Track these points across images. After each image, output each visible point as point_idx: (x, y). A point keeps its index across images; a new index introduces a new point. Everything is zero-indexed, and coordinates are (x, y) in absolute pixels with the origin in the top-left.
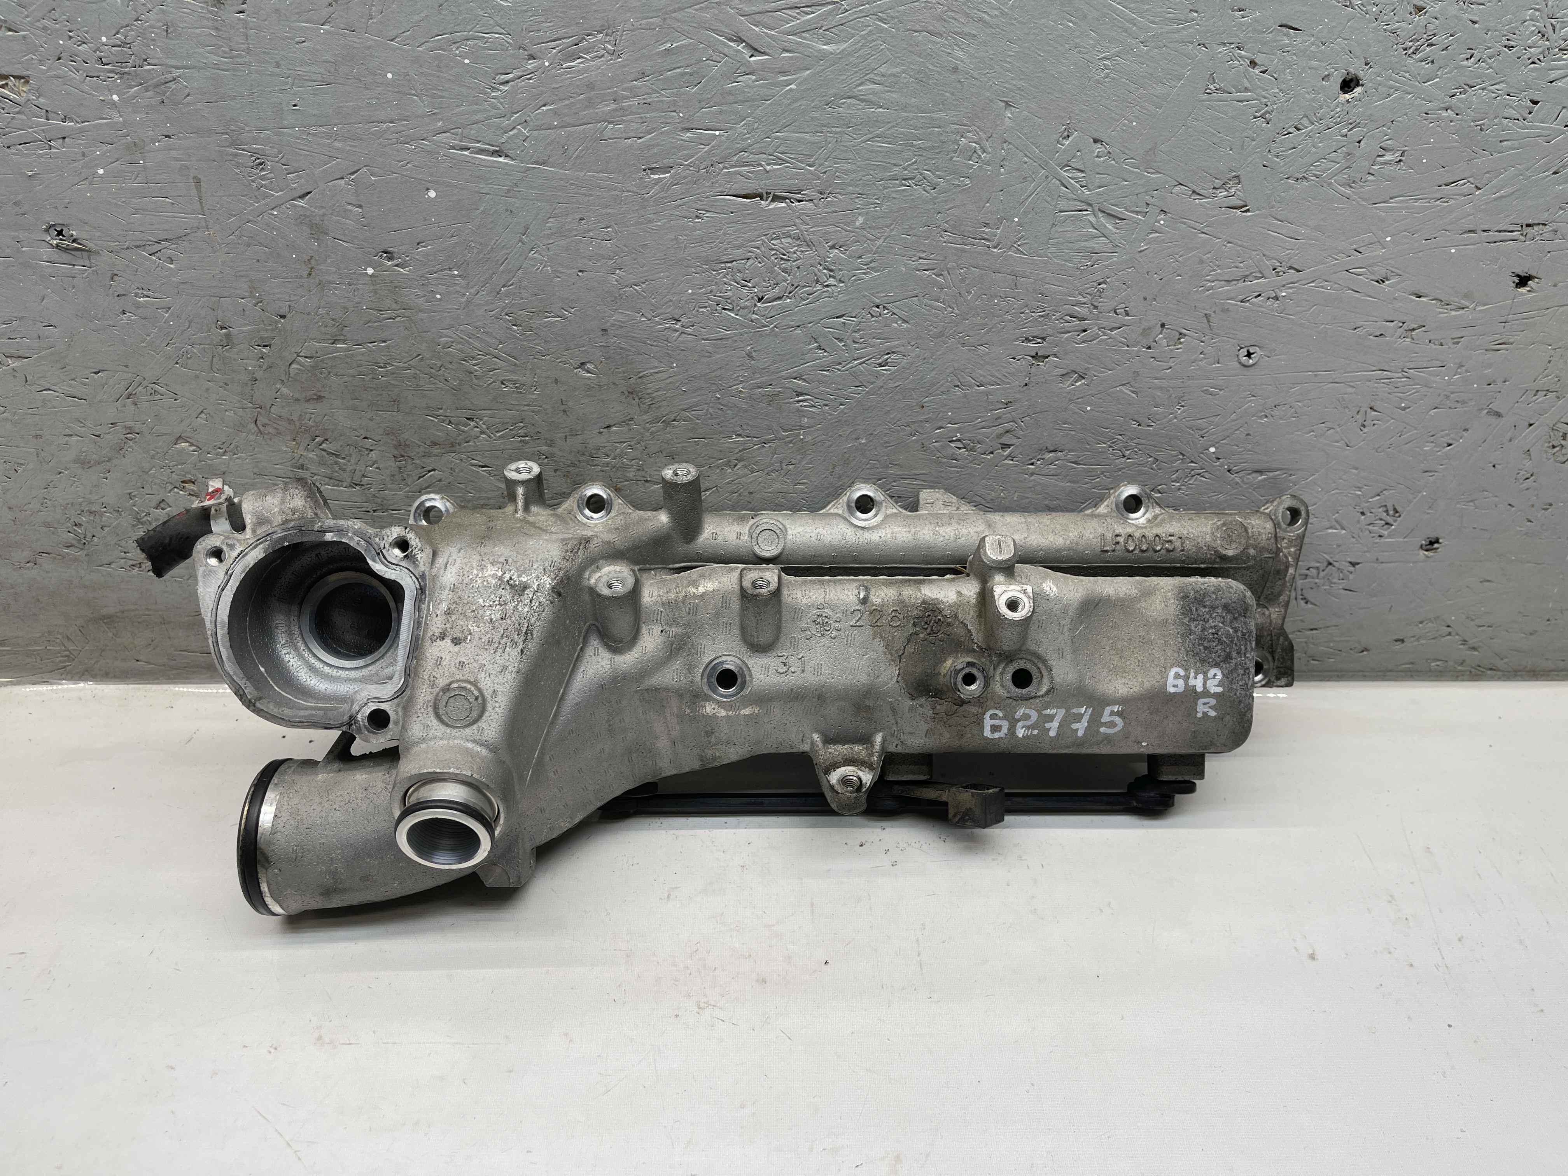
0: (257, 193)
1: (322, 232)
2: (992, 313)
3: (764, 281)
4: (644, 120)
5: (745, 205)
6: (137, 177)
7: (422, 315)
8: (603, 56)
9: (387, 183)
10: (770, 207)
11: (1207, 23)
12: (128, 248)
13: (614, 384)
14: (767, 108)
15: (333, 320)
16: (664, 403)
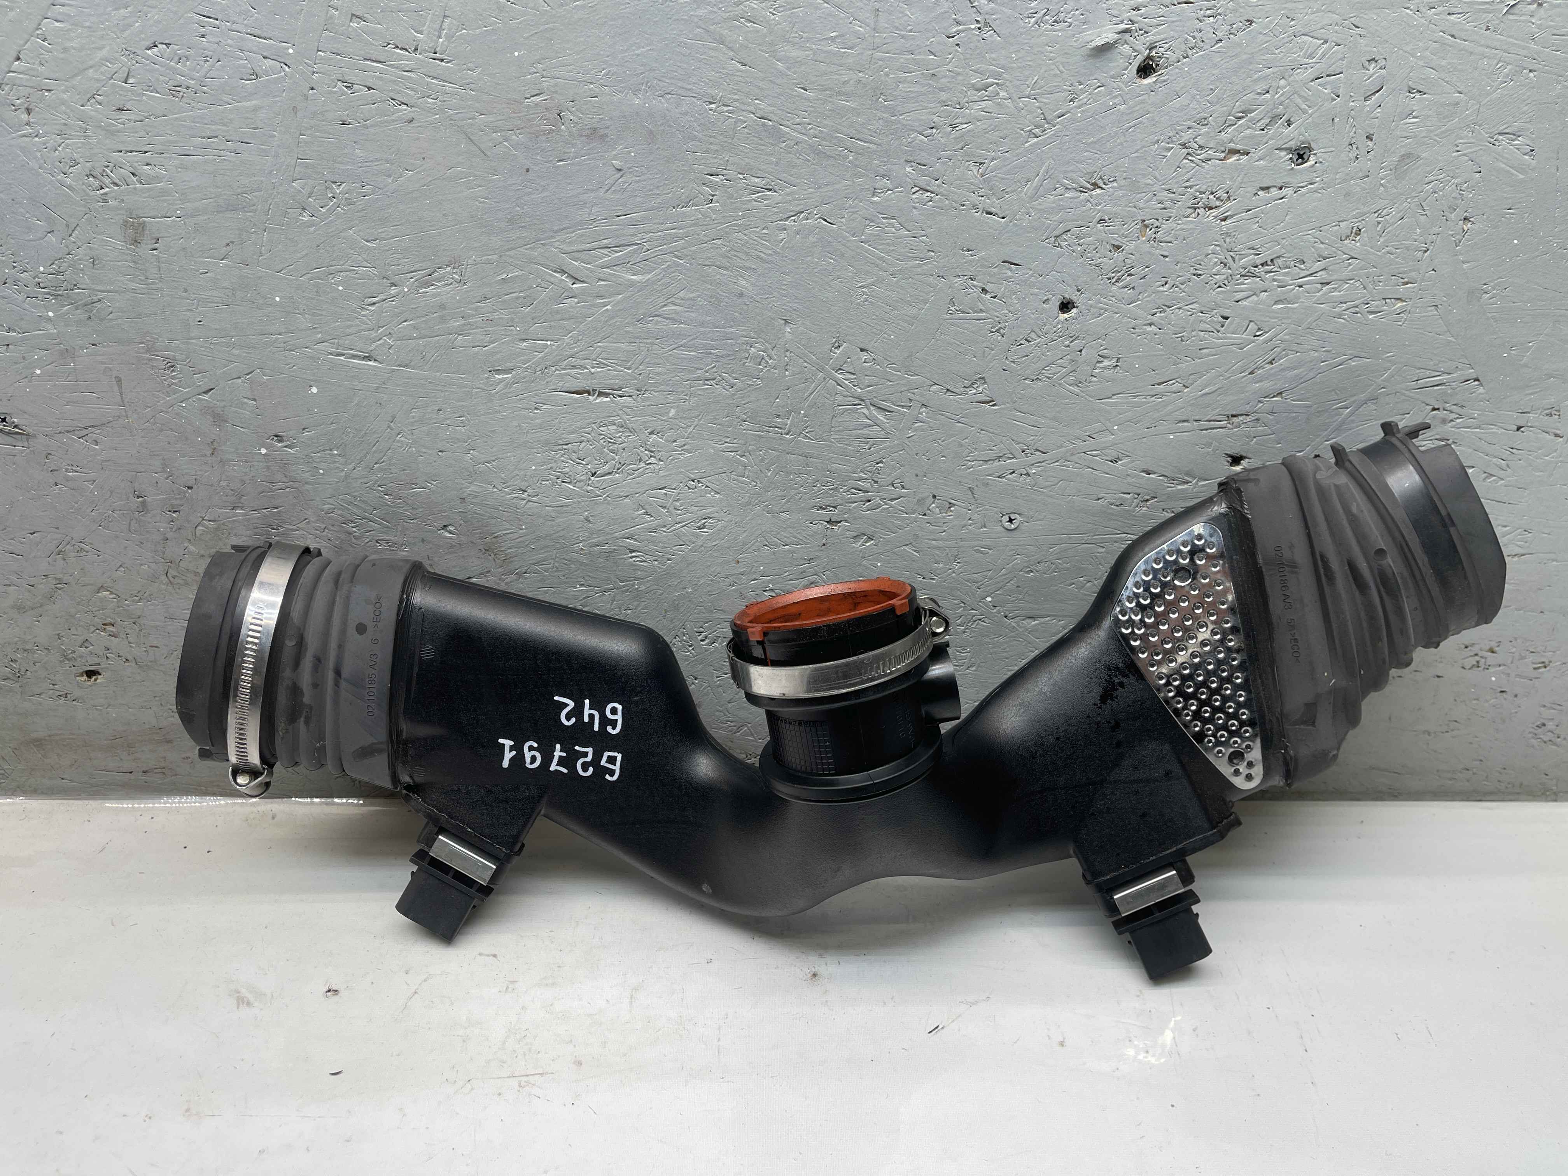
0: (168, 390)
1: (222, 420)
2: (790, 486)
3: (596, 460)
4: (488, 333)
5: (576, 399)
6: (68, 376)
7: (308, 487)
8: (451, 284)
9: (277, 381)
10: (597, 401)
11: (943, 260)
12: (60, 433)
13: (472, 542)
14: (587, 324)
15: (232, 490)
16: (516, 558)
